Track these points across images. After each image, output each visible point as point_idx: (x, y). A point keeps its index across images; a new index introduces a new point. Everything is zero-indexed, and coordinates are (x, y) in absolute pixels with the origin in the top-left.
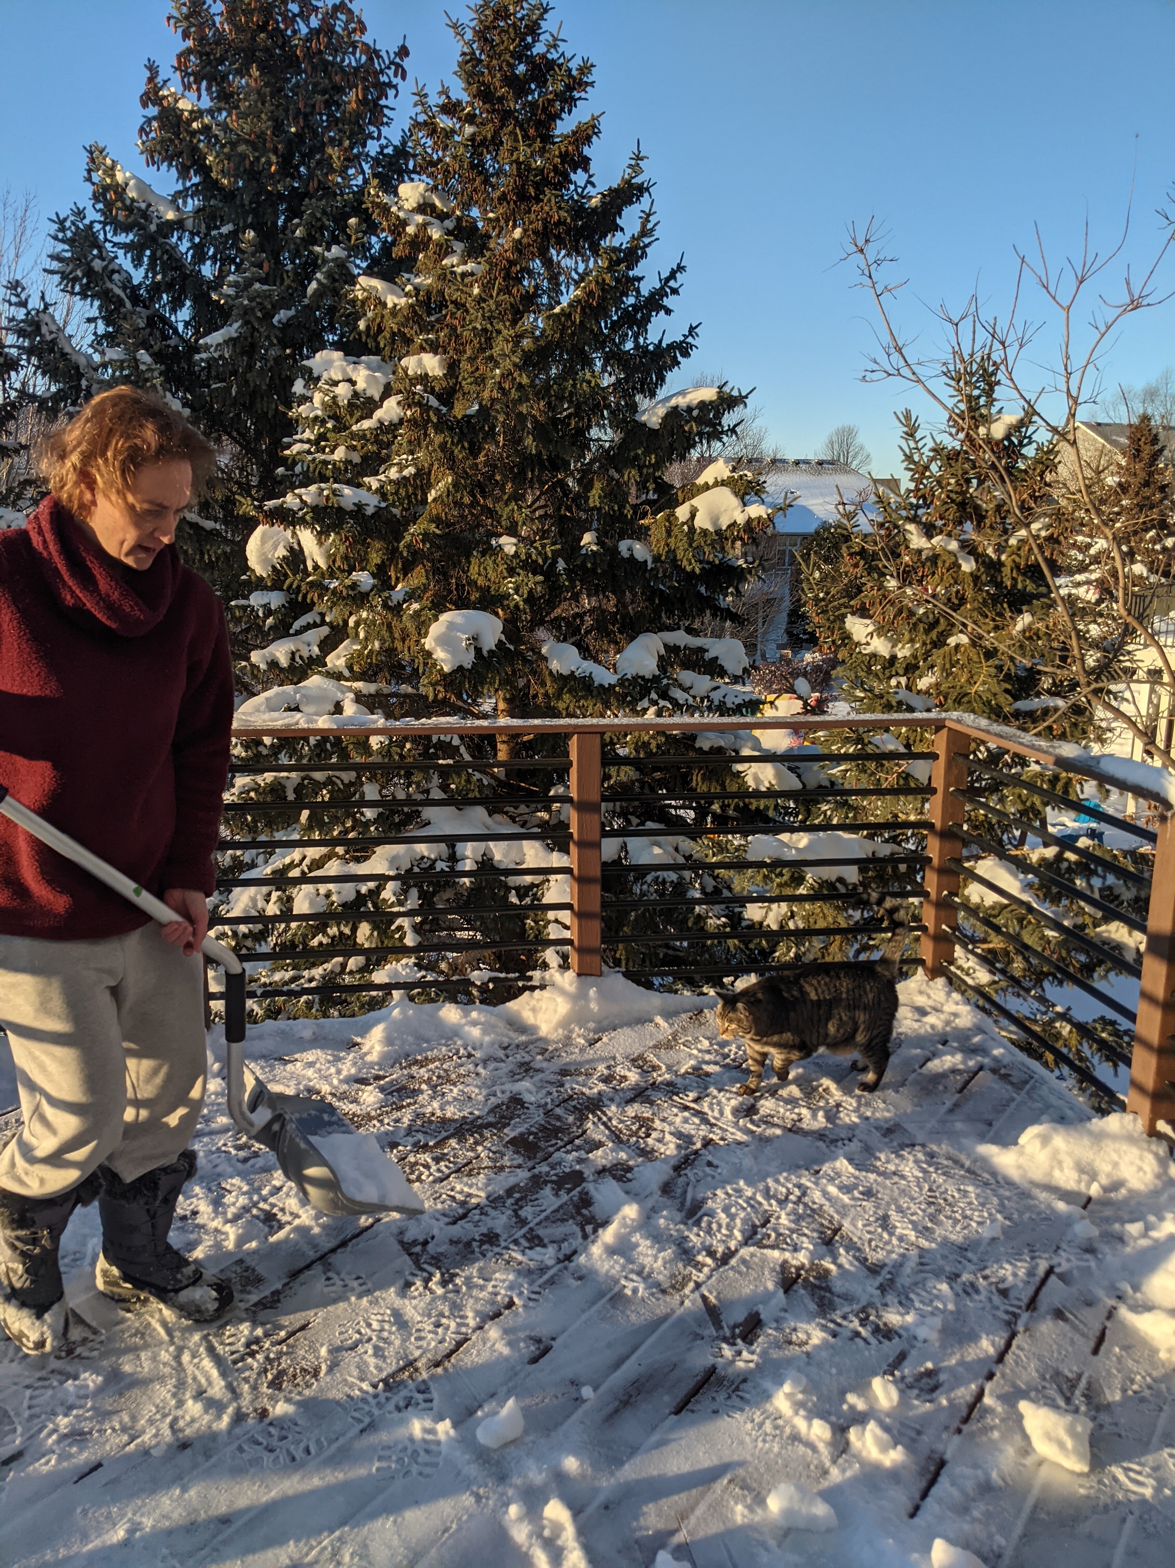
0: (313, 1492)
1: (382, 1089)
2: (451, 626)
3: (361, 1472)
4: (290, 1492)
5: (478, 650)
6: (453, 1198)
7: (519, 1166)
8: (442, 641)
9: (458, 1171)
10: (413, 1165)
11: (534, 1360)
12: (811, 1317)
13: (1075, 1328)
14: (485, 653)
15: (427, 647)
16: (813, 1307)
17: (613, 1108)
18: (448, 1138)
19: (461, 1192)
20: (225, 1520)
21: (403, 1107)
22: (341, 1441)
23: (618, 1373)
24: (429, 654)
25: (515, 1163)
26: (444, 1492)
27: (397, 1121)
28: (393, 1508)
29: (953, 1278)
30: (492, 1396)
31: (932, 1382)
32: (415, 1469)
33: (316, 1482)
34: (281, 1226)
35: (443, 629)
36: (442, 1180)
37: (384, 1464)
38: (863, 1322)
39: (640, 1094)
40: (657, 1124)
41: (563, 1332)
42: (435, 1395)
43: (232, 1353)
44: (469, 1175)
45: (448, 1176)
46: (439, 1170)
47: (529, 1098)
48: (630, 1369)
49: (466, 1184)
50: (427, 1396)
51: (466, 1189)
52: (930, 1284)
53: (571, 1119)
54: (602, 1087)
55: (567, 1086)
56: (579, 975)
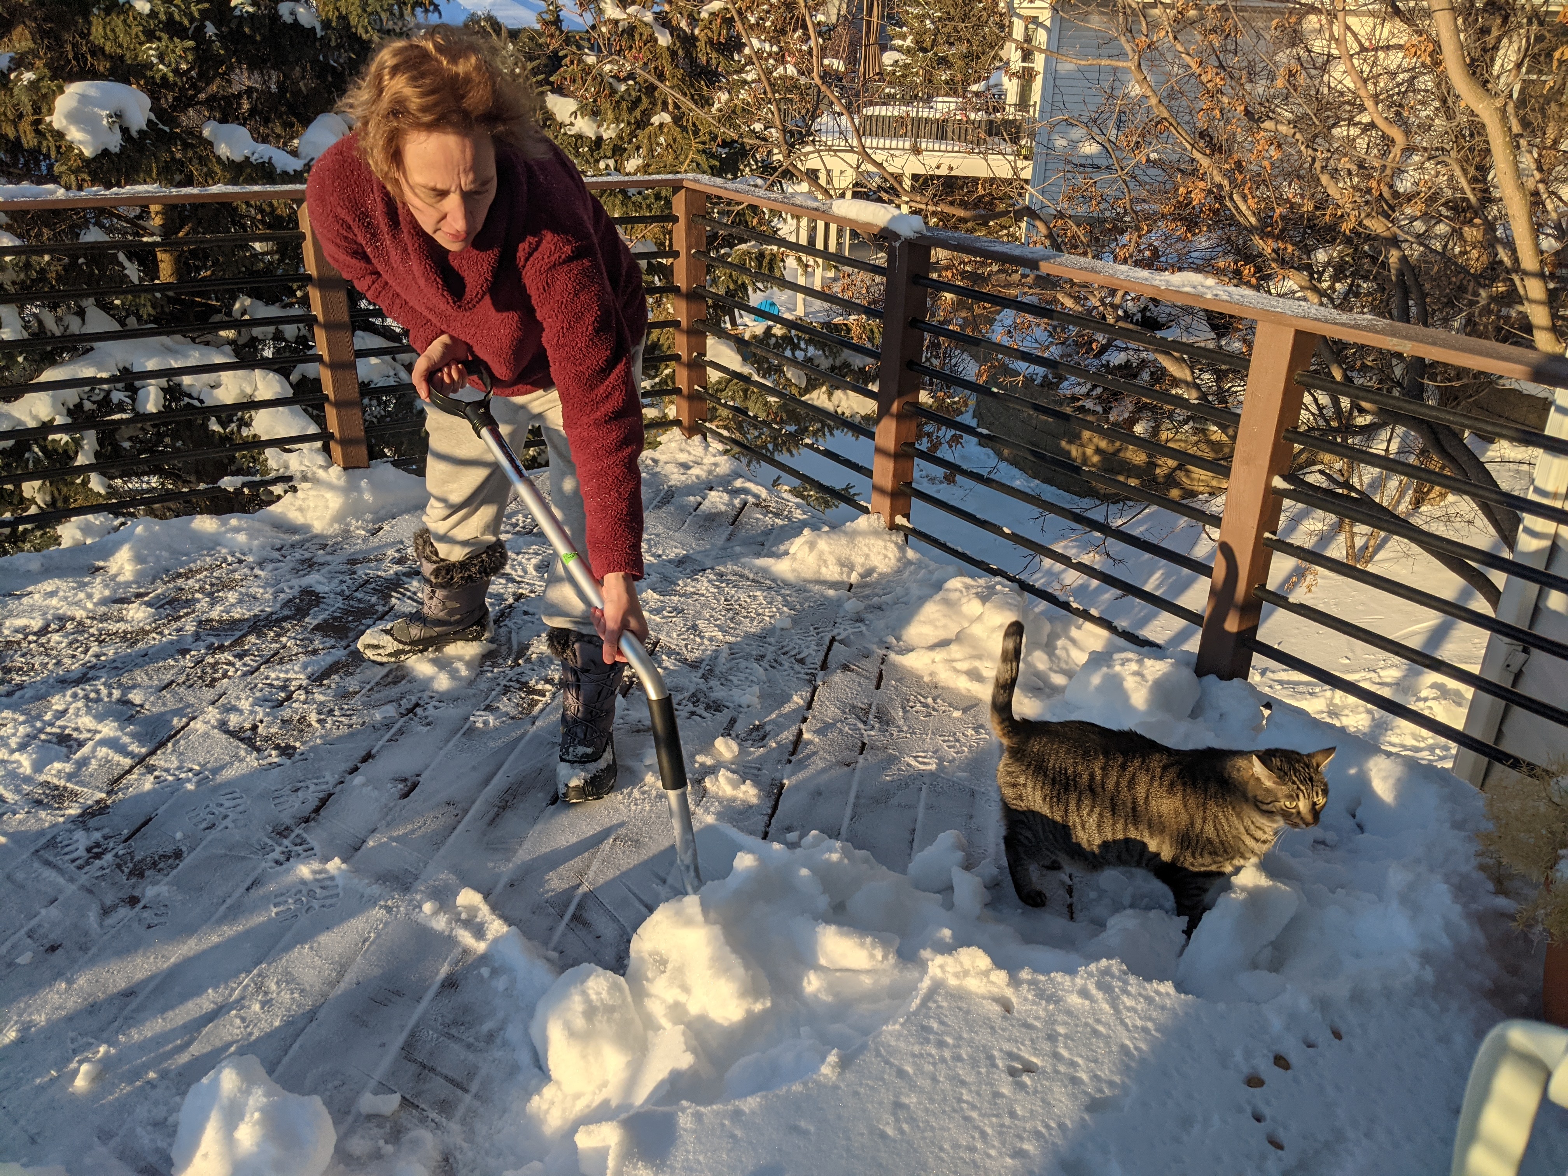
0: (216, 947)
1: (149, 604)
2: (83, 99)
3: (258, 919)
4: (192, 953)
5: (125, 131)
6: (271, 685)
7: (333, 647)
8: (74, 117)
9: (267, 661)
10: (214, 666)
11: (406, 795)
13: (858, 674)
14: (134, 134)
15: (56, 126)
18: (245, 635)
19: (278, 679)
20: (129, 993)
21: (180, 617)
22: (229, 902)
23: (489, 788)
24: (60, 135)
25: (328, 645)
26: (352, 914)
27: (179, 630)
28: (303, 938)
30: (373, 831)
31: (761, 733)
32: (316, 904)
33: (215, 939)
34: (81, 744)
35: (74, 103)
36: (252, 673)
37: (281, 908)
38: (695, 704)
41: (427, 767)
42: (313, 843)
43: (73, 861)
44: (281, 662)
45: (258, 668)
46: (245, 665)
47: (319, 589)
48: (499, 781)
49: (281, 671)
50: (305, 846)
51: (282, 675)
53: (374, 599)
54: (397, 568)
55: (360, 573)
56: (345, 469)
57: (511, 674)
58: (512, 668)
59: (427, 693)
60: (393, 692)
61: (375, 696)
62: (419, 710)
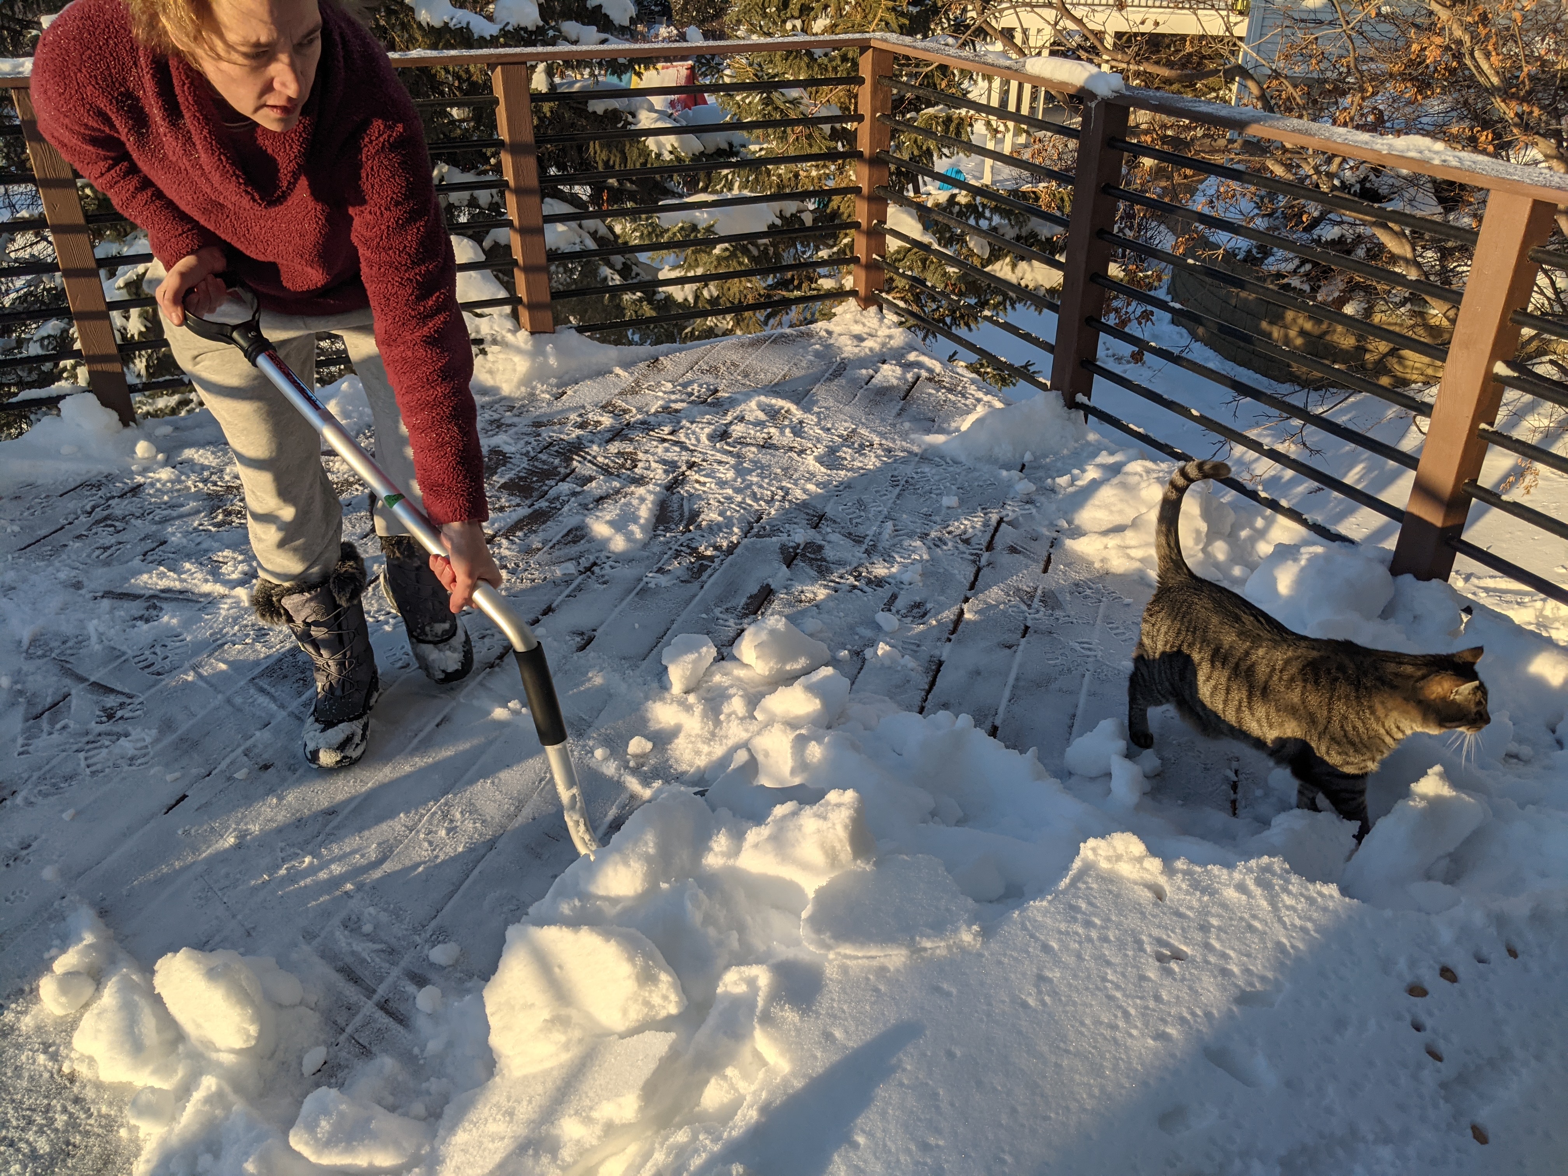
7: (518, 505)
11: (582, 648)
12: (814, 581)
13: (1027, 557)
16: (813, 573)
17: (595, 448)
22: (421, 736)
28: (485, 774)
29: (924, 536)
31: (922, 611)
38: (857, 578)
39: (617, 434)
40: (641, 455)
41: (602, 623)
47: (507, 449)
52: (906, 543)
53: (557, 461)
54: (579, 432)
55: (544, 435)
56: (532, 333)
57: (682, 539)
58: (683, 533)
59: (605, 553)
60: (574, 550)
61: (557, 553)
62: (596, 569)
